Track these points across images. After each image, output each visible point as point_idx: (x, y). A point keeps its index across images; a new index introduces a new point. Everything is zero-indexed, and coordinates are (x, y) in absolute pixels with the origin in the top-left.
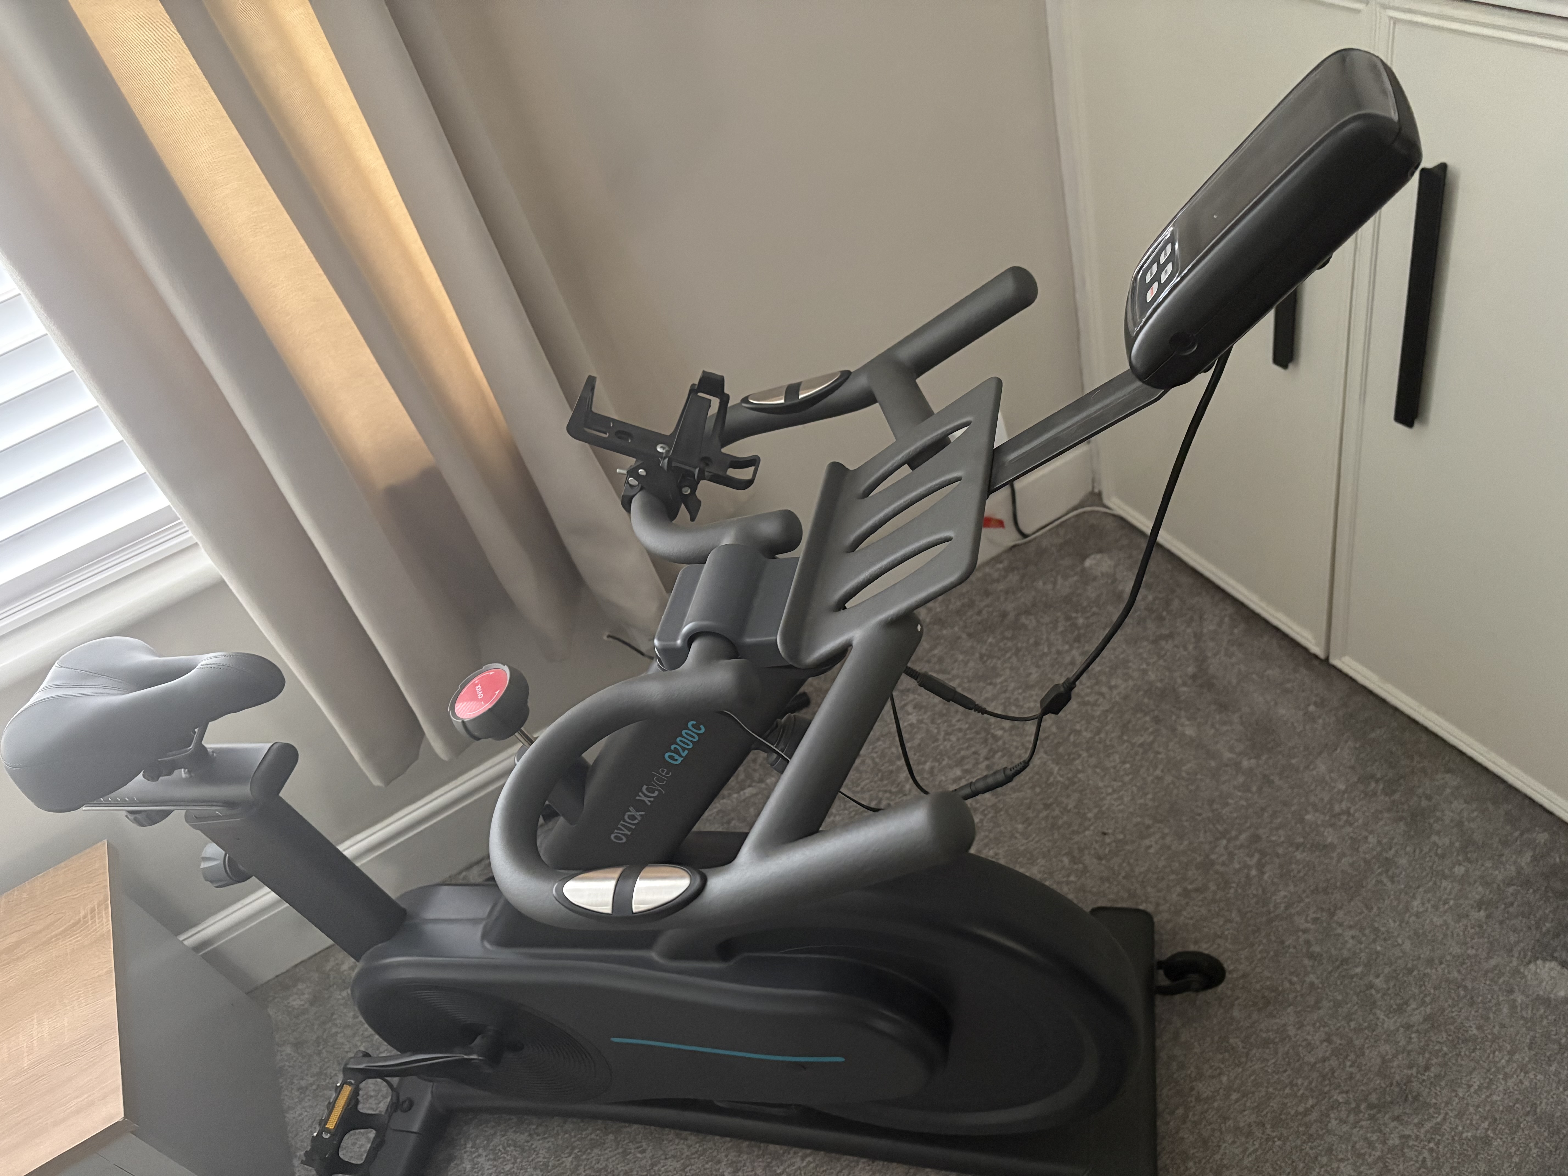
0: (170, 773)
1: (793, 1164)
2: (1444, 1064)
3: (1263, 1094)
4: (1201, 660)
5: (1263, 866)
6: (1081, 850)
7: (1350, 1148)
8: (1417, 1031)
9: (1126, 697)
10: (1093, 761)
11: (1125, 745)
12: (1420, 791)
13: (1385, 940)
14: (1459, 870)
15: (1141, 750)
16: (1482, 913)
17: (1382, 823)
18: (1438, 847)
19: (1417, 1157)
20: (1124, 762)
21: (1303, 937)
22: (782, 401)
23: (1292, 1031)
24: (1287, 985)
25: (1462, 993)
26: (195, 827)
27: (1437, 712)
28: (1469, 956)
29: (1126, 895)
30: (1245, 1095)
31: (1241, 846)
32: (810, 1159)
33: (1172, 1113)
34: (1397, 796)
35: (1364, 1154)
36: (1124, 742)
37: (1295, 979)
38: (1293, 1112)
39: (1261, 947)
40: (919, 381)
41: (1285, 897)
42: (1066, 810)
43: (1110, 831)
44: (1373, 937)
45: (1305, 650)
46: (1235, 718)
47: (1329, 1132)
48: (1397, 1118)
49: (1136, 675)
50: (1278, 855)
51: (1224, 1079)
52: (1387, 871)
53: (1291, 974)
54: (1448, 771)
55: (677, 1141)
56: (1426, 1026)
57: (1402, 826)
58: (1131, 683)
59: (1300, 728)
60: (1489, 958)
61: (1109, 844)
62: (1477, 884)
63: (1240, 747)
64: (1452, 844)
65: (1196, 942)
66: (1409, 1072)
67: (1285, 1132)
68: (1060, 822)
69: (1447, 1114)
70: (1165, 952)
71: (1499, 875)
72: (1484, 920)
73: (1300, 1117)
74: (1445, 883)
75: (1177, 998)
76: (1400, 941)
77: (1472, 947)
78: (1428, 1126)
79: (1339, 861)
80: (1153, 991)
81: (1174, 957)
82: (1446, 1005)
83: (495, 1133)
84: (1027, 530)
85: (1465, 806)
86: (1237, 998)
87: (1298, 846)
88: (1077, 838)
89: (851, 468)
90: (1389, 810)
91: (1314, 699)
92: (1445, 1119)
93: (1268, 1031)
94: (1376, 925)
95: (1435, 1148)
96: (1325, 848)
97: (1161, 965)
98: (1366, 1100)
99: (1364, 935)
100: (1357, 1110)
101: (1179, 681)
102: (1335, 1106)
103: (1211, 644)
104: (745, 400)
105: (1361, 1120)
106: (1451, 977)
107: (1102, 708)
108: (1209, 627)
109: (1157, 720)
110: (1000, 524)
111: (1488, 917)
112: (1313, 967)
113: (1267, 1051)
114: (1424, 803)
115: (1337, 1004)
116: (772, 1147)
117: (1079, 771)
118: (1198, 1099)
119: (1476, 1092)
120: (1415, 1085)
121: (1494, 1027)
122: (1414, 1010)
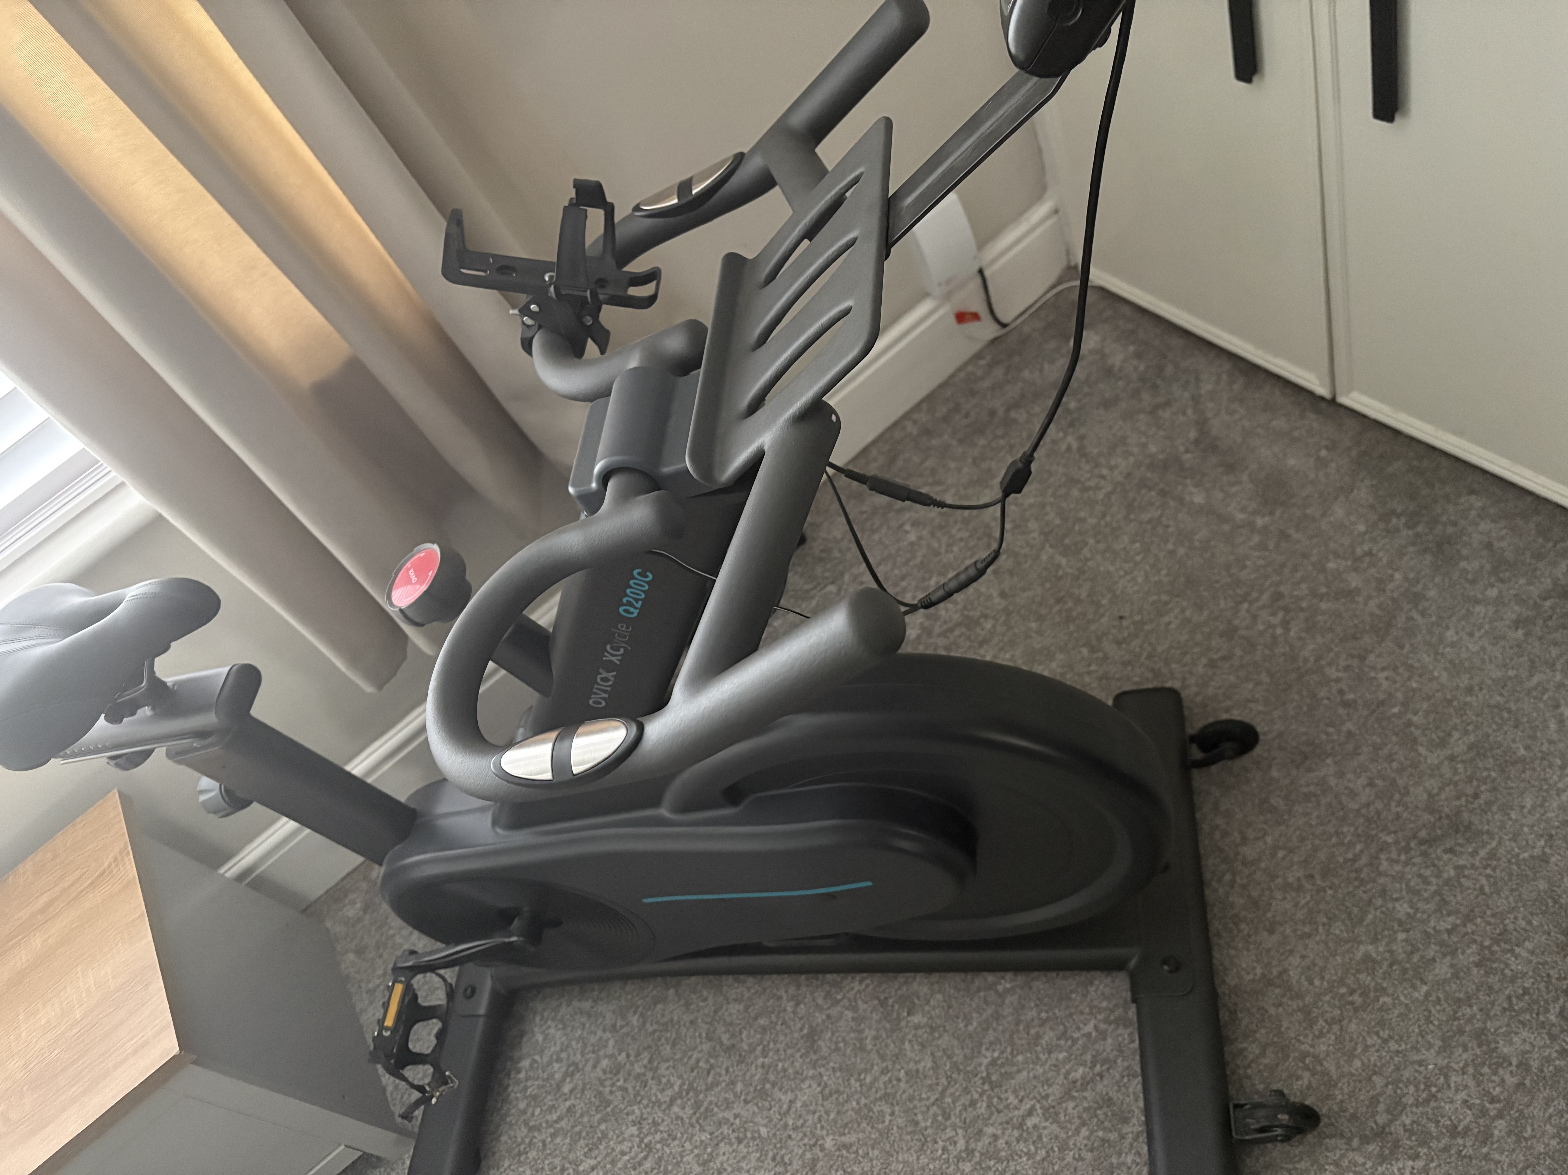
0: (133, 713)
1: (852, 989)
2: (1495, 789)
3: (1309, 847)
4: (1202, 424)
5: (1288, 622)
6: (1099, 639)
7: (1404, 886)
8: (1462, 761)
9: (1129, 475)
10: (1101, 546)
11: (1133, 524)
12: (1444, 518)
13: (1421, 676)
14: (1492, 593)
15: (1149, 527)
16: (1520, 632)
17: (1407, 558)
18: (1467, 572)
19: (1475, 884)
20: (1133, 542)
21: (1335, 687)
22: (676, 201)
23: (1332, 782)
24: (1324, 737)
25: (1506, 715)
26: (179, 762)
27: (1454, 433)
28: (1510, 678)
29: (1150, 675)
30: (1291, 851)
31: (1263, 607)
32: (868, 981)
33: (1219, 881)
34: (1420, 528)
35: (1419, 891)
36: (1131, 521)
37: (1331, 730)
38: (1341, 860)
39: (1295, 704)
40: (819, 150)
41: (1314, 650)
42: (1078, 601)
43: (1127, 614)
44: (1407, 674)
45: (1311, 393)
46: (1245, 477)
47: (1380, 874)
48: (1450, 851)
49: (1136, 450)
50: (1302, 610)
51: (1269, 839)
52: (1416, 606)
53: (1327, 725)
54: (1472, 492)
55: (736, 985)
56: (1472, 754)
57: (1428, 558)
58: (1132, 460)
59: (1312, 476)
60: (1532, 675)
61: (1127, 627)
62: (1513, 602)
63: (1253, 505)
64: (1482, 567)
65: (1227, 710)
66: (1457, 803)
67: (1336, 881)
68: (1074, 614)
69: (1501, 838)
70: (1195, 726)
71: (1535, 591)
72: (1522, 638)
73: (1349, 864)
74: (1478, 608)
75: (1214, 768)
76: (1436, 674)
77: (1513, 668)
78: (1483, 853)
79: (1366, 603)
80: (1187, 766)
81: (1206, 727)
82: (1490, 731)
83: (561, 1005)
84: (1005, 319)
85: (1492, 525)
86: (1274, 759)
87: (1322, 597)
88: (1093, 627)
89: (750, 256)
90: (1413, 544)
91: (1324, 443)
92: (1500, 843)
93: (1308, 785)
94: (1410, 662)
95: (1492, 873)
96: (1350, 594)
97: (1193, 739)
98: (1415, 837)
99: (1398, 674)
100: (1407, 849)
101: (1182, 449)
102: (1384, 847)
103: (1210, 405)
104: (637, 208)
105: (1413, 857)
106: (1493, 702)
107: (1104, 491)
108: (1206, 387)
109: (1163, 493)
110: (975, 317)
111: (1527, 635)
112: (1348, 715)
113: (1310, 805)
114: (1450, 530)
115: (1377, 748)
116: (829, 977)
117: (1087, 560)
118: (1245, 863)
119: (1529, 812)
120: (1466, 815)
121: (1542, 744)
122: (1457, 740)
